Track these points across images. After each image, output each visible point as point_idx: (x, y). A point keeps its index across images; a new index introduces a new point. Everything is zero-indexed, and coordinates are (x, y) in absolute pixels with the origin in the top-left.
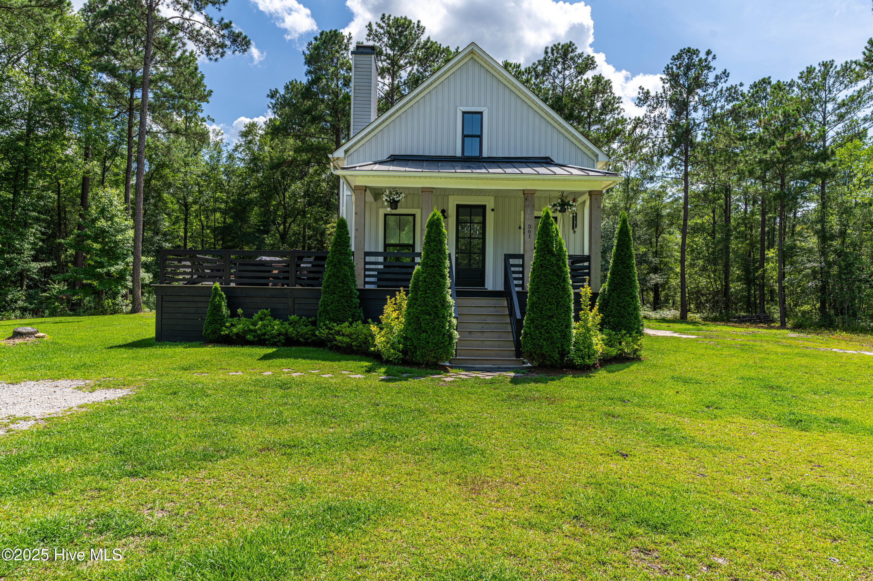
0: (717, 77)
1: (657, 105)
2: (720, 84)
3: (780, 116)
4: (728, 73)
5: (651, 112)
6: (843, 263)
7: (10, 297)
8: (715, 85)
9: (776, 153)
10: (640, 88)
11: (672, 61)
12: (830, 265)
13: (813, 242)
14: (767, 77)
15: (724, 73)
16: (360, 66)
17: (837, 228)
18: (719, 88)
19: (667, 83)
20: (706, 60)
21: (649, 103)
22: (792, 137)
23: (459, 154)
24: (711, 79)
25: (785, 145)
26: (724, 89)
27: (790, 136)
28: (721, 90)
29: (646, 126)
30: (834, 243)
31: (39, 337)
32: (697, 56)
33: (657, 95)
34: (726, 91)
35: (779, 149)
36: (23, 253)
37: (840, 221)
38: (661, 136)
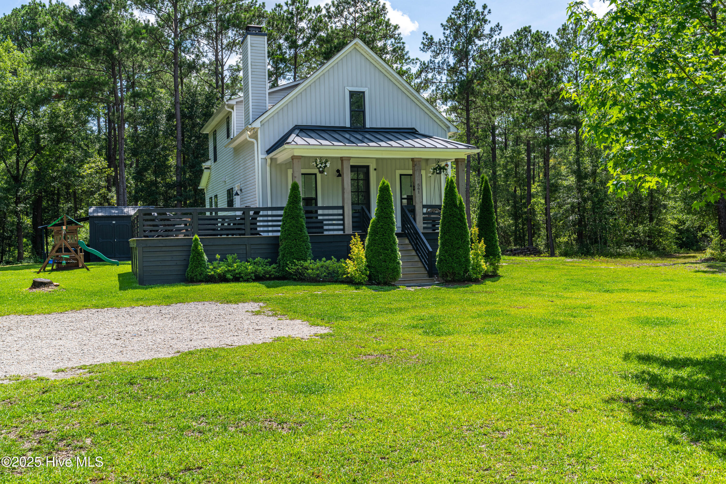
0: (491, 29)
1: (440, 51)
2: (494, 36)
3: (545, 70)
4: (501, 27)
5: (435, 57)
6: (596, 199)
8: (491, 36)
9: (544, 104)
10: (424, 33)
11: (453, 11)
12: (585, 200)
13: (572, 180)
14: (527, 26)
15: (498, 26)
17: (590, 169)
18: (493, 40)
19: (447, 30)
20: (482, 13)
21: (433, 48)
22: (555, 91)
23: (348, 124)
24: (487, 31)
25: (550, 97)
26: (498, 40)
27: (554, 89)
28: (495, 42)
29: (431, 71)
30: (588, 181)
32: (474, 8)
33: (439, 42)
34: (499, 42)
35: (546, 100)
37: (592, 162)
38: (444, 80)
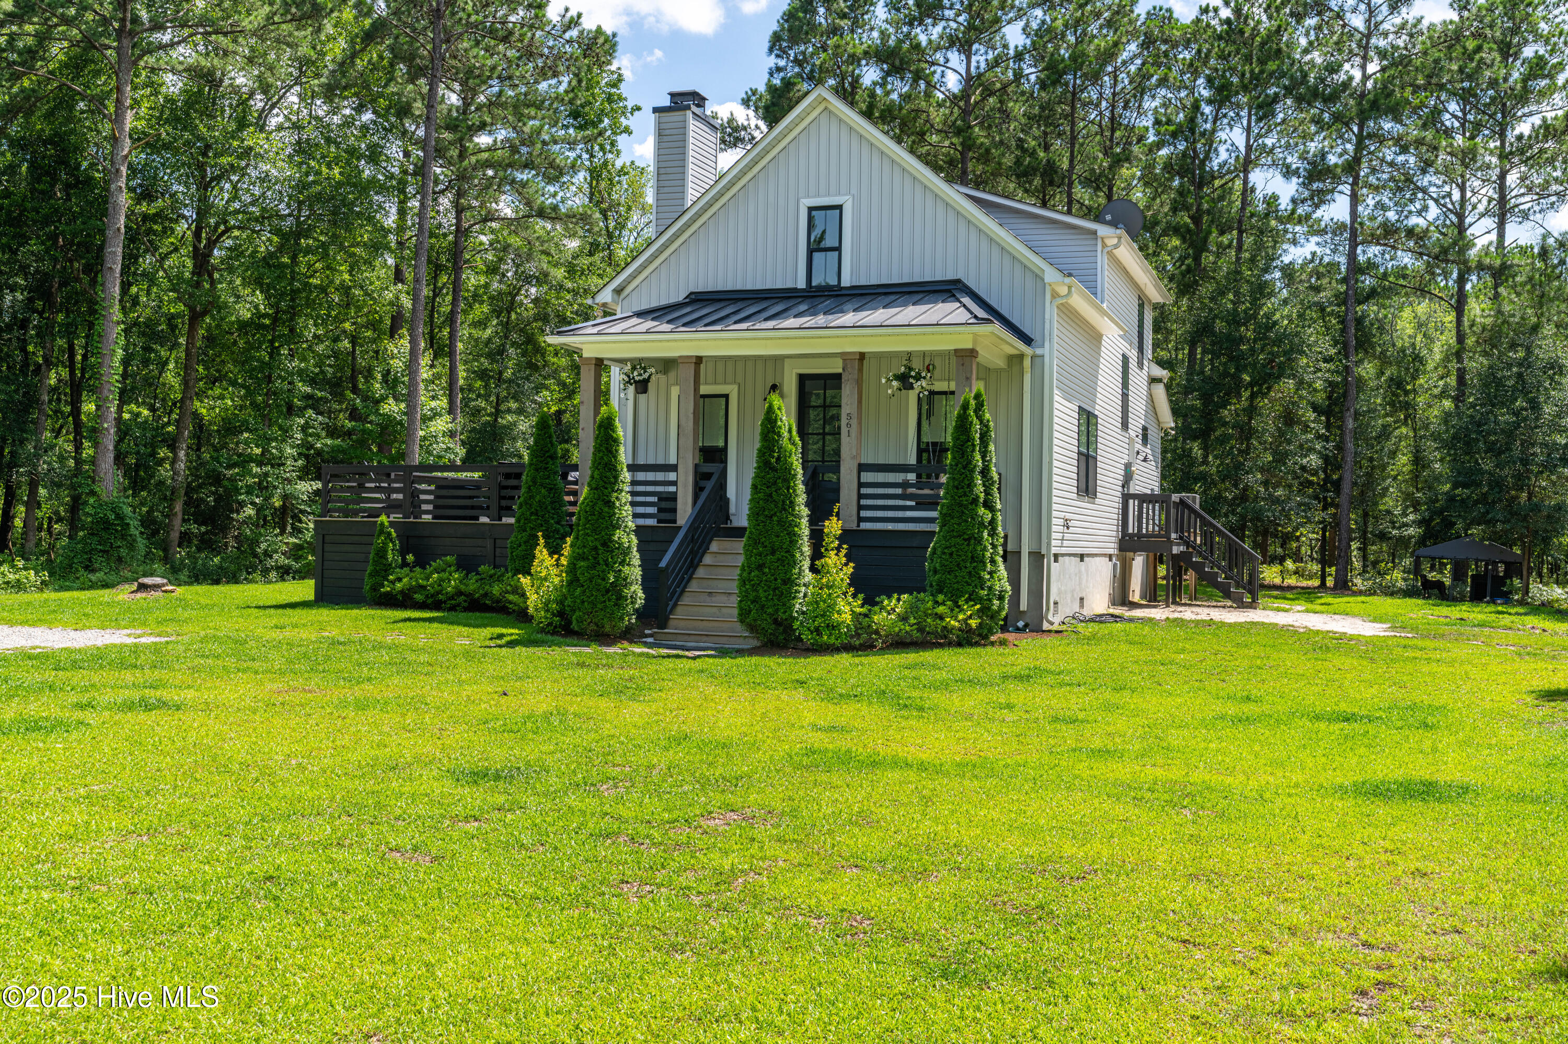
7: (263, 546)
16: (667, 132)
23: (801, 284)
31: (166, 591)
36: (284, 464)
